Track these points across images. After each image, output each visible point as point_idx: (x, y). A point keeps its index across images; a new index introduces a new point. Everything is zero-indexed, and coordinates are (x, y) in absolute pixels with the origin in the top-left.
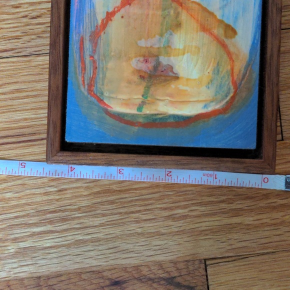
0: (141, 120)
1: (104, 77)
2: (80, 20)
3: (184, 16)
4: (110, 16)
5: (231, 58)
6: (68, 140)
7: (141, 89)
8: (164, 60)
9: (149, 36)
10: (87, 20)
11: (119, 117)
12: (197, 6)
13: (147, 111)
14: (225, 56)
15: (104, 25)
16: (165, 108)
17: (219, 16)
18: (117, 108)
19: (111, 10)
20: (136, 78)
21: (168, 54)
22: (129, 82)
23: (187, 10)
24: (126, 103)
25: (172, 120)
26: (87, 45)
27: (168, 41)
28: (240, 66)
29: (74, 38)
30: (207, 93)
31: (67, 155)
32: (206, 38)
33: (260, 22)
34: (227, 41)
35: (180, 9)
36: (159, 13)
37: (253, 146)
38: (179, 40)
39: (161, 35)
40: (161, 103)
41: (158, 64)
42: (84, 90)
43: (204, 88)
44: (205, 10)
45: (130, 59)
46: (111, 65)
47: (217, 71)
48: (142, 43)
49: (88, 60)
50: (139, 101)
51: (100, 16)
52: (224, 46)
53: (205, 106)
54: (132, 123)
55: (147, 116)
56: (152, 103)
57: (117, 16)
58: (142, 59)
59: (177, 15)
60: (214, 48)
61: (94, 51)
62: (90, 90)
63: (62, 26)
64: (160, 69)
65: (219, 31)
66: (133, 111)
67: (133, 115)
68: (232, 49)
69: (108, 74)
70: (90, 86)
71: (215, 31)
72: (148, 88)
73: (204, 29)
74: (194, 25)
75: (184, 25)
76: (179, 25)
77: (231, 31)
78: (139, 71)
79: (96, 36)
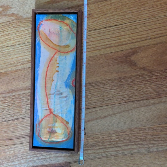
0: (49, 142)
1: (41, 132)
2: (36, 120)
3: (58, 120)
4: (42, 119)
5: (68, 129)
6: (34, 146)
7: (49, 135)
8: (53, 129)
9: (50, 124)
10: (37, 120)
11: (44, 141)
12: (60, 118)
13: (50, 140)
14: (67, 128)
15: (41, 122)
16: (54, 139)
17: (65, 120)
18: (44, 139)
19: (42, 118)
20: (48, 133)
21: (54, 128)
22: (46, 134)
23: (58, 118)
24: (46, 138)
25: (55, 142)
26: (38, 125)
27: (54, 125)
28: (69, 130)
29: (35, 124)
30: (63, 136)
31: (34, 149)
32: (63, 124)
33: (74, 121)
34: (67, 125)
35: (57, 118)
36: (52, 119)
37: (72, 148)
38: (57, 125)
39: (53, 124)
40: (53, 138)
41: (52, 130)
42: (37, 135)
43: (62, 135)
44: (62, 118)
45: (46, 129)
46: (42, 130)
47: (65, 131)
48: (49, 125)
49: (38, 129)
50: (48, 138)
51: (40, 120)
52: (66, 126)
53: (62, 139)
54: (47, 143)
55: (50, 141)
56: (51, 138)
57: (44, 120)
58: (49, 129)
59: (56, 119)
60: (64, 126)
61: (39, 127)
62: (38, 135)
63: (32, 121)
64: (53, 131)
65: (65, 123)
66: (47, 140)
67: (47, 141)
68: (68, 127)
69: (42, 132)
70: (38, 134)
71: (64, 123)
72: (50, 135)
73: (62, 122)
74: (60, 121)
75: (58, 121)
76: (57, 121)
77: (68, 123)
78: (49, 131)
79: (39, 124)
